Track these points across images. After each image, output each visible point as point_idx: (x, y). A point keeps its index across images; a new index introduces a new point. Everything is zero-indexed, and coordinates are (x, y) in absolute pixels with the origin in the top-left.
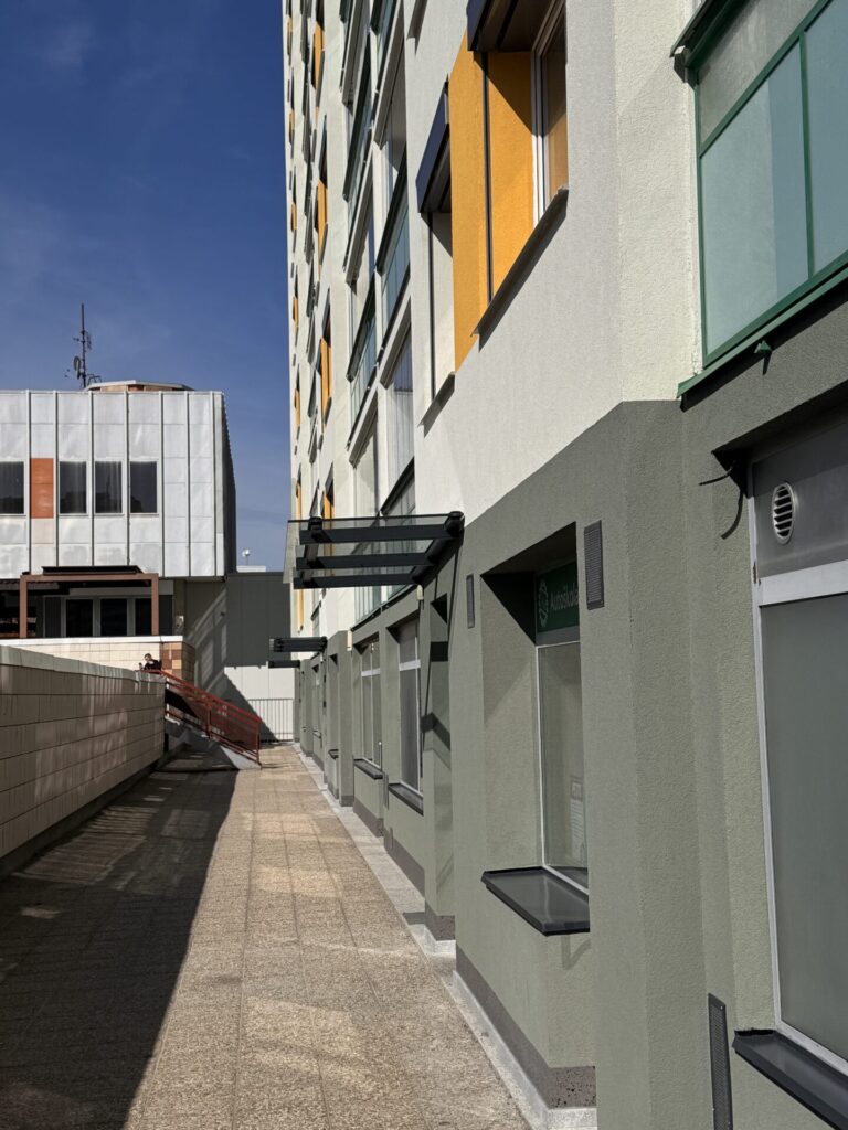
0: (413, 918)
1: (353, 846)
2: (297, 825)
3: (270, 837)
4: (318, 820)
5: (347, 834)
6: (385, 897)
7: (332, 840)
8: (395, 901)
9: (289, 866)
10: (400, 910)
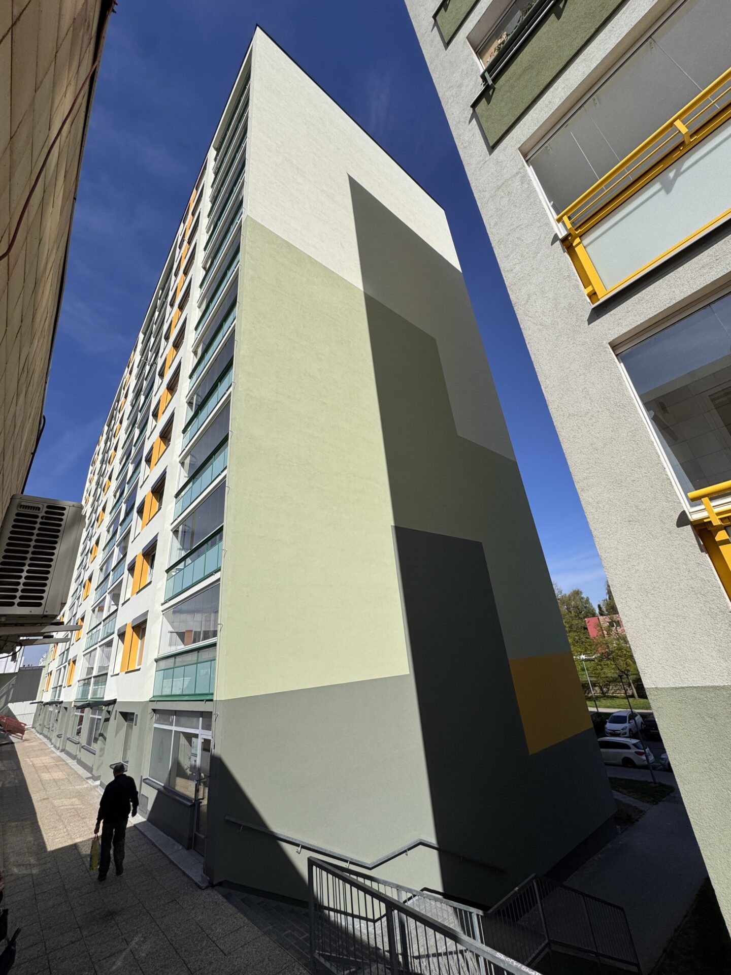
0: (88, 778)
1: (67, 764)
2: (46, 760)
3: (39, 765)
4: (53, 758)
5: (64, 761)
6: (79, 775)
7: (60, 763)
8: (83, 776)
9: (49, 772)
10: (84, 777)
